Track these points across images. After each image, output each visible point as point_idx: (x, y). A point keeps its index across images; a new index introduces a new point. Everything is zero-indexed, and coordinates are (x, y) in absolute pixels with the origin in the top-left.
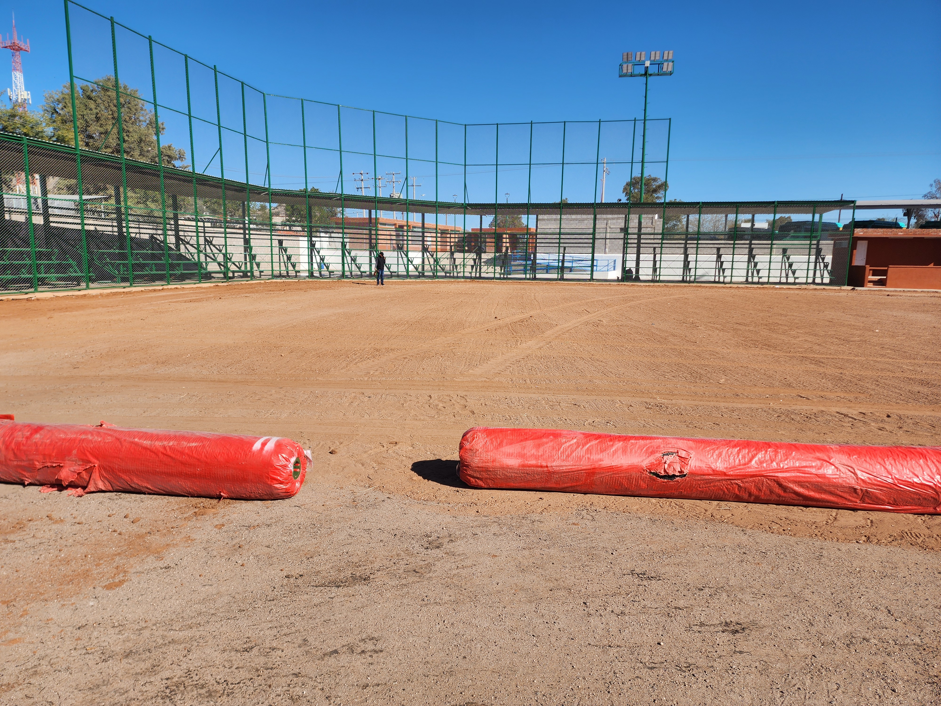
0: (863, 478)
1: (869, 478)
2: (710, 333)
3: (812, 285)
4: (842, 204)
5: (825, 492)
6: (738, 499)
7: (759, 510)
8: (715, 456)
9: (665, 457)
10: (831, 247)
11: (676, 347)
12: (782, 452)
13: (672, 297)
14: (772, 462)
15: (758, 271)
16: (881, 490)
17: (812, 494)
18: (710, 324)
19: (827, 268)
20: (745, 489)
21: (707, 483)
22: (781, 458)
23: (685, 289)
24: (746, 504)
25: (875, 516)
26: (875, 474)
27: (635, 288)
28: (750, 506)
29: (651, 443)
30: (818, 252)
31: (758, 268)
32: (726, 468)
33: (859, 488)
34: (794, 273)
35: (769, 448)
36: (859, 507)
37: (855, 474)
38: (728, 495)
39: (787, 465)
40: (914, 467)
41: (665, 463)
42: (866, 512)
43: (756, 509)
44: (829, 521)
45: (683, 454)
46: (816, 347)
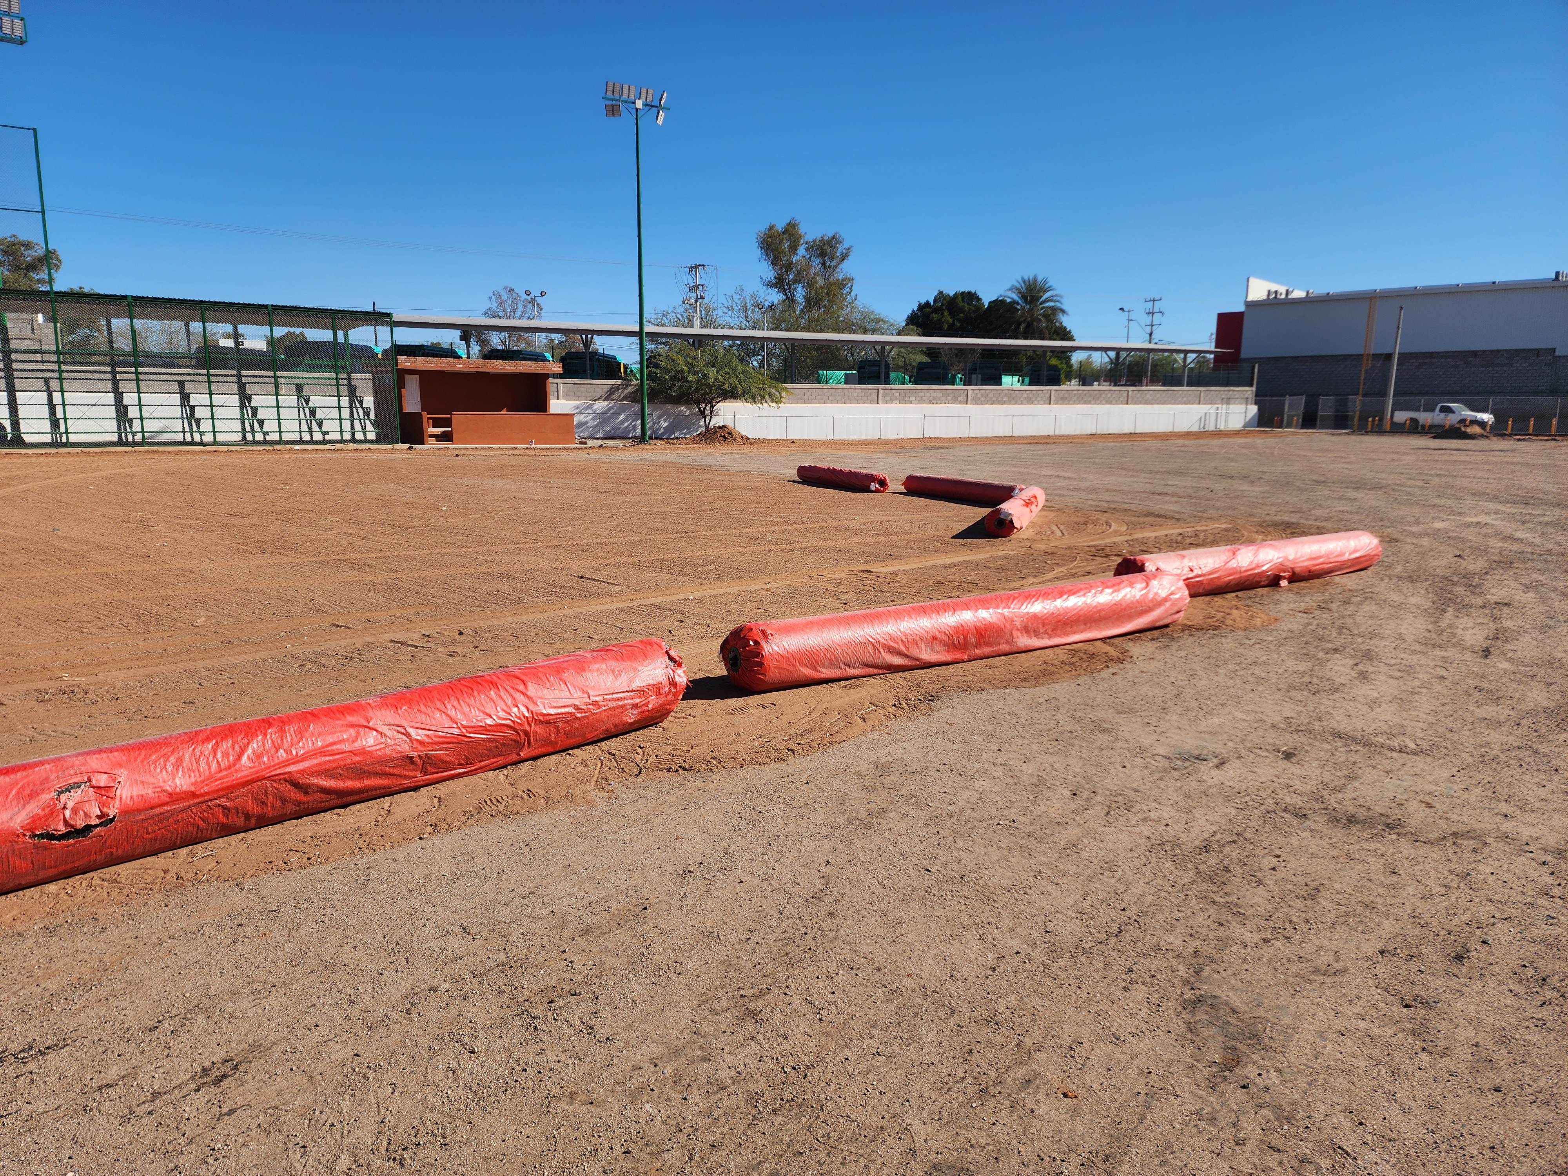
0: (419, 738)
1: (427, 736)
2: (177, 535)
3: (351, 444)
4: (375, 317)
5: (369, 774)
6: (228, 831)
7: (269, 838)
8: (170, 768)
9: (63, 797)
10: (370, 384)
11: (106, 570)
12: (291, 729)
13: (98, 474)
14: (277, 751)
15: (261, 423)
16: (446, 749)
17: (349, 784)
18: (178, 521)
19: (368, 417)
20: (237, 810)
21: (160, 821)
22: (292, 739)
23: (126, 457)
24: (243, 834)
25: (443, 789)
26: (434, 728)
27: (15, 460)
28: (251, 835)
29: (27, 776)
30: (352, 392)
31: (259, 416)
32: (195, 784)
33: (416, 754)
34: (320, 424)
35: (269, 728)
36: (421, 783)
37: (407, 735)
38: (207, 830)
39: (303, 748)
40: (484, 703)
41: (65, 808)
42: (431, 787)
43: (261, 839)
44: (380, 819)
45: (102, 780)
46: (360, 542)
